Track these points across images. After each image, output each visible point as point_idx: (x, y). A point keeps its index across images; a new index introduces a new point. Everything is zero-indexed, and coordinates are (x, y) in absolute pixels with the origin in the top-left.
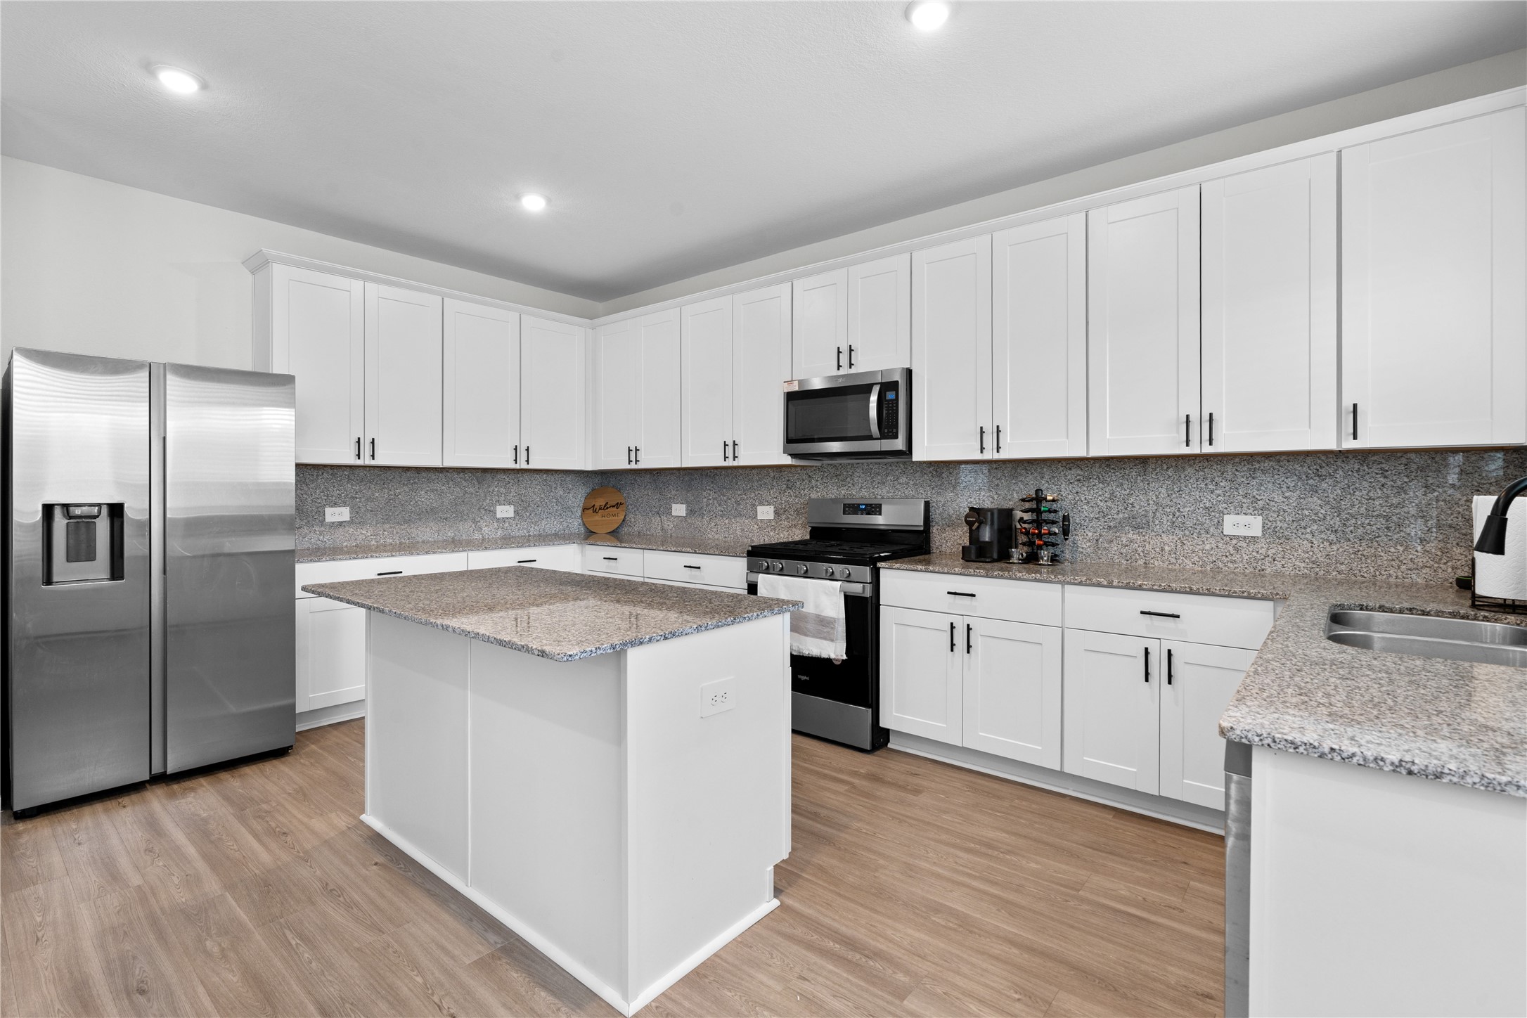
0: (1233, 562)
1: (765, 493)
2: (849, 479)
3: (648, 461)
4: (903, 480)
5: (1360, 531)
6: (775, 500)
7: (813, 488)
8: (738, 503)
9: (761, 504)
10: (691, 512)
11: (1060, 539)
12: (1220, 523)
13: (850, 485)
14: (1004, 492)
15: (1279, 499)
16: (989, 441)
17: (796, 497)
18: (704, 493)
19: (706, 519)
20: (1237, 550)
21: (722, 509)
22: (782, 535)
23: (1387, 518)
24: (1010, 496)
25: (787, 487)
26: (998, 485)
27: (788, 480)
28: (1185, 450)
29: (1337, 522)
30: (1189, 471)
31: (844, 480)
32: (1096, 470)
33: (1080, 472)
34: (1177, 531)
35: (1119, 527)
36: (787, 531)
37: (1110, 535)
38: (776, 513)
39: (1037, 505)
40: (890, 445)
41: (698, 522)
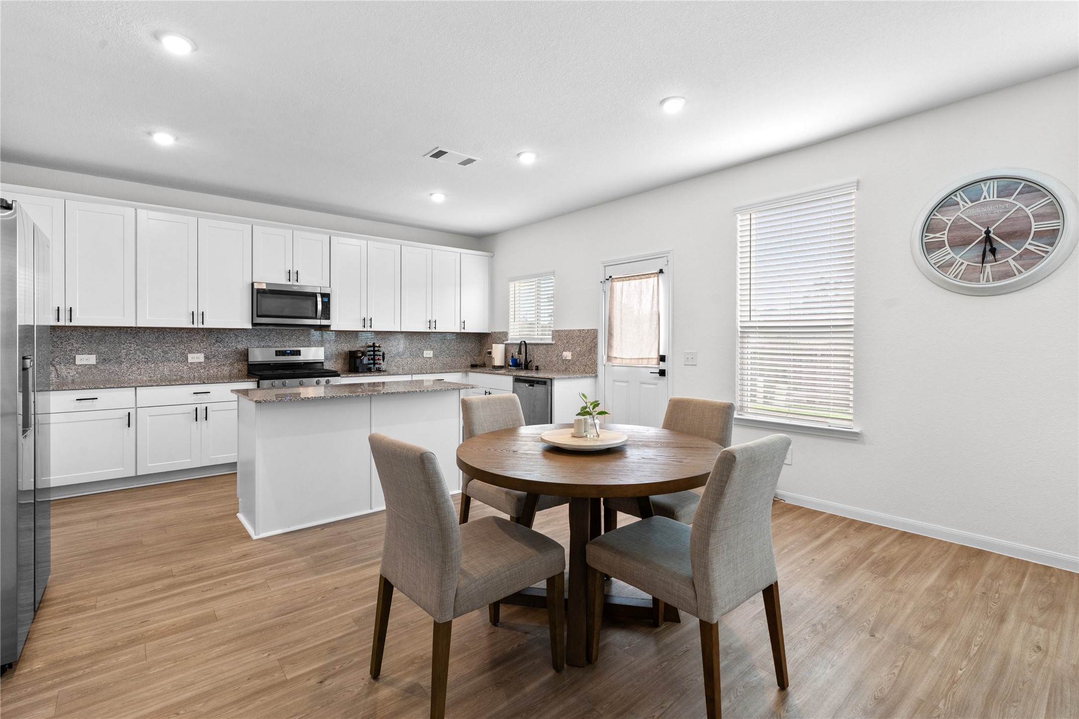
0: (426, 365)
1: (195, 345)
2: (267, 337)
4: (302, 338)
5: (452, 354)
6: (205, 350)
7: (239, 342)
9: (190, 352)
10: (102, 360)
11: (381, 362)
12: (422, 353)
13: (267, 340)
14: (352, 344)
15: (436, 346)
16: (368, 323)
17: (225, 347)
18: (123, 346)
19: (124, 366)
20: (427, 362)
21: (146, 357)
22: (211, 371)
23: (457, 350)
25: (217, 341)
26: (350, 341)
27: (218, 337)
29: (448, 352)
30: (415, 337)
31: (263, 338)
33: (381, 336)
34: (412, 357)
36: (217, 369)
38: (206, 357)
39: (372, 349)
40: (324, 322)
41: (115, 368)
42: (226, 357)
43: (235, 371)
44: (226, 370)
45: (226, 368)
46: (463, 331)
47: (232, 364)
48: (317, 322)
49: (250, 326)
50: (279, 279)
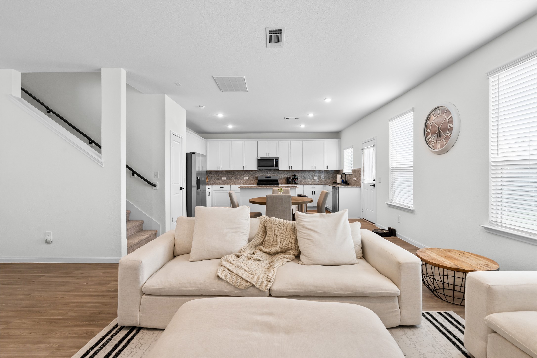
1: (246, 175)
3: (222, 169)
4: (273, 173)
6: (248, 176)
8: (239, 177)
9: (245, 177)
10: (227, 179)
11: (297, 181)
12: (314, 178)
15: (319, 175)
16: (291, 168)
17: (252, 176)
18: (231, 175)
19: (231, 180)
20: (315, 181)
21: (236, 178)
24: (290, 175)
27: (250, 173)
28: (313, 170)
30: (310, 172)
31: (261, 173)
32: (300, 172)
33: (298, 172)
34: (309, 179)
35: (303, 179)
37: (302, 180)
38: (248, 178)
39: (294, 176)
40: (277, 168)
41: (229, 181)
42: (253, 178)
43: (255, 182)
44: (253, 182)
45: (253, 181)
46: (327, 170)
47: (254, 180)
48: (275, 168)
49: (257, 170)
50: (264, 155)
